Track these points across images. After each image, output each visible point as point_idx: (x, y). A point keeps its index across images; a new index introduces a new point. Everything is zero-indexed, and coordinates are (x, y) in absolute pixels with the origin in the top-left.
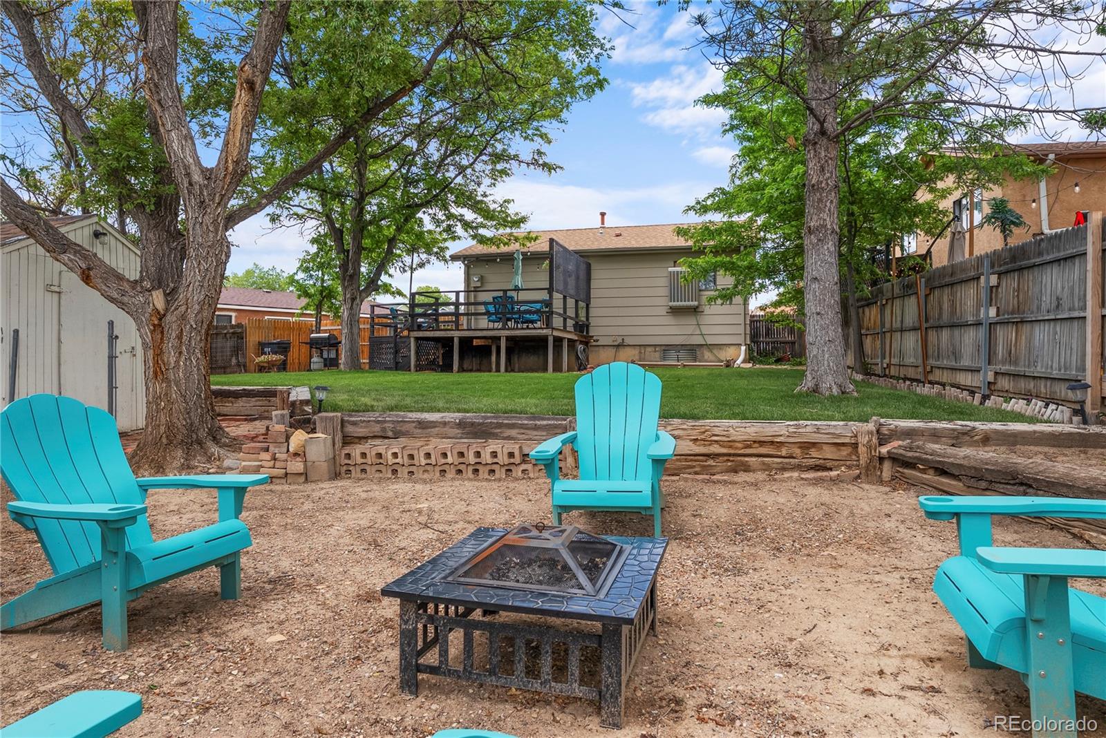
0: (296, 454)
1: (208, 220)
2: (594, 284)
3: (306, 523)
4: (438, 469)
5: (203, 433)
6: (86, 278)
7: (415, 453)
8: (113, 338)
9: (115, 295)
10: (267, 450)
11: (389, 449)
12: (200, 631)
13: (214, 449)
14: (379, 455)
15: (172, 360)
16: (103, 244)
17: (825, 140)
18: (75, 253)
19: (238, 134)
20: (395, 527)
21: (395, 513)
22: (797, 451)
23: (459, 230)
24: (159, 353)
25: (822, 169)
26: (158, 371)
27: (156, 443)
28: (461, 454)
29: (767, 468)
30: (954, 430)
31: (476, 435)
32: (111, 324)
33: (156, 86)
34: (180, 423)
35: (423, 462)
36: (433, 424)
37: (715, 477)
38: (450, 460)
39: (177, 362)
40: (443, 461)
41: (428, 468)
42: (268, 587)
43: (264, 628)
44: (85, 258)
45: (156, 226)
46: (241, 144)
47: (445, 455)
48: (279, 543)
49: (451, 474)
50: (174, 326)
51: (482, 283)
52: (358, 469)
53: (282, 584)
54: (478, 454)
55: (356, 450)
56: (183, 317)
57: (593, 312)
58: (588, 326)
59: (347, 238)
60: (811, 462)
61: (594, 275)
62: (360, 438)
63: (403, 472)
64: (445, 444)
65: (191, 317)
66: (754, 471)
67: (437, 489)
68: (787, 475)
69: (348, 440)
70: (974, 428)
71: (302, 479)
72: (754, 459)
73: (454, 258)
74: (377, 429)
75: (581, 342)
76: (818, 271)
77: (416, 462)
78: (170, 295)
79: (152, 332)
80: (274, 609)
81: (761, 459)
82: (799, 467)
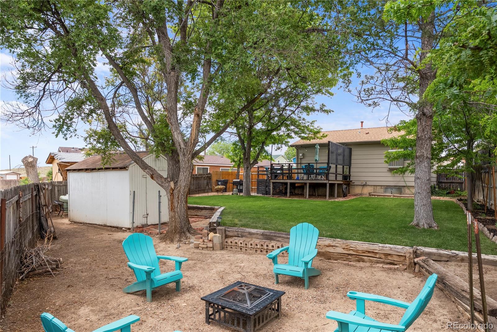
0: (210, 241)
1: (186, 159)
2: (353, 157)
3: (206, 267)
4: (255, 249)
5: (185, 229)
6: (152, 178)
7: (247, 243)
8: (160, 196)
9: (160, 183)
10: (202, 238)
11: (239, 241)
12: (168, 300)
13: (188, 235)
14: (236, 243)
15: (176, 205)
16: (158, 160)
17: (425, 118)
18: (149, 169)
19: (195, 131)
20: (230, 272)
21: (233, 266)
22: (383, 256)
23: (293, 135)
24: (172, 203)
25: (423, 130)
26: (172, 208)
27: (172, 232)
28: (262, 245)
29: (371, 261)
30: (448, 255)
31: (267, 239)
32: (159, 191)
33: (170, 118)
34: (178, 226)
35: (250, 247)
36: (253, 234)
37: (351, 263)
38: (258, 247)
39: (177, 206)
40: (256, 247)
41: (252, 249)
42: (188, 288)
43: (183, 301)
44: (152, 171)
45: (172, 159)
46: (196, 134)
47: (257, 245)
48: (196, 274)
49: (259, 252)
50: (177, 194)
51: (304, 157)
52: (230, 247)
53: (192, 288)
54: (267, 246)
55: (229, 240)
56: (179, 191)
57: (352, 170)
58: (350, 177)
59: (246, 144)
60: (388, 261)
61: (353, 153)
62: (231, 236)
63: (244, 250)
64: (257, 241)
65: (182, 191)
66: (366, 262)
67: (251, 258)
68: (378, 265)
69: (227, 237)
70: (457, 255)
71: (212, 249)
72: (366, 258)
73: (292, 146)
74: (236, 234)
75: (345, 184)
76: (419, 174)
77: (247, 246)
78: (176, 183)
79: (170, 195)
80: (187, 296)
81: (369, 258)
82: (383, 263)
